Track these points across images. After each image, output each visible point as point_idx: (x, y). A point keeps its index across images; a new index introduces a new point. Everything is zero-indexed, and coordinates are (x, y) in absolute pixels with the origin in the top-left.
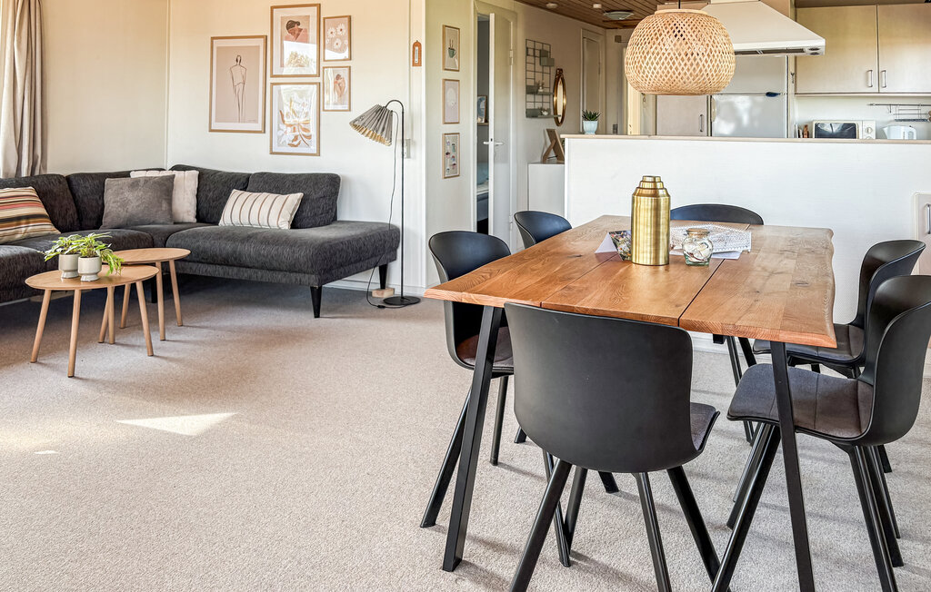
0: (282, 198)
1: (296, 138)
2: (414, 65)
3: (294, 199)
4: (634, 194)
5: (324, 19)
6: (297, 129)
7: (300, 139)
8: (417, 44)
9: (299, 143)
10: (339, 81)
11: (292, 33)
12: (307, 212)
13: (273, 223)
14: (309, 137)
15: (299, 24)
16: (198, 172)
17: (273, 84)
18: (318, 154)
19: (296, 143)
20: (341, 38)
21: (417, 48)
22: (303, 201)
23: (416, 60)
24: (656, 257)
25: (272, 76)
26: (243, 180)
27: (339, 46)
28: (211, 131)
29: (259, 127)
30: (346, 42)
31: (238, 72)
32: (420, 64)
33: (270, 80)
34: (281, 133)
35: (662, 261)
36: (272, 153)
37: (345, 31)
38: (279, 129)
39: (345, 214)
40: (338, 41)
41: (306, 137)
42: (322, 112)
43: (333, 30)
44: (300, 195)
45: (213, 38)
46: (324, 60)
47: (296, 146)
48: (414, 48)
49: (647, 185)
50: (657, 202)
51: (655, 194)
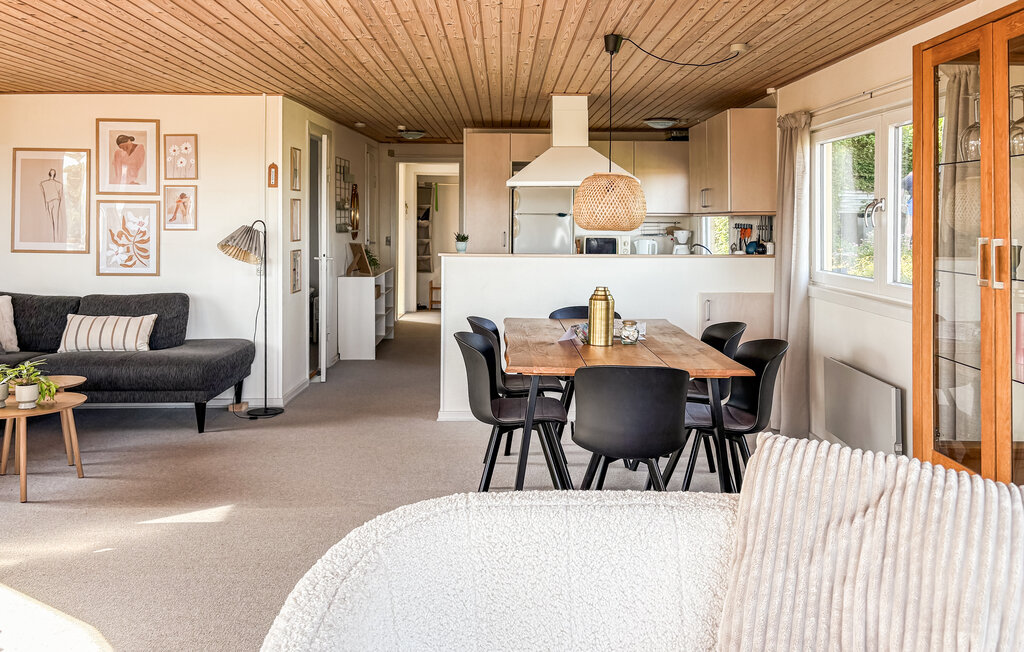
0: (136, 321)
1: (130, 259)
2: (270, 185)
3: (149, 320)
4: (591, 299)
5: (165, 136)
6: (131, 249)
7: (135, 259)
8: (273, 166)
9: (135, 263)
10: (184, 200)
11: (126, 148)
12: (162, 333)
13: (131, 346)
14: (148, 257)
15: (133, 139)
16: (10, 298)
17: (99, 202)
18: (158, 274)
19: (129, 263)
20: (185, 156)
21: (273, 170)
22: (157, 322)
23: (273, 181)
24: (607, 341)
25: (99, 193)
26: (74, 304)
27: (184, 164)
28: (14, 251)
29: (82, 247)
30: (193, 161)
31: (50, 186)
32: (276, 185)
33: (95, 197)
34: (110, 253)
35: (610, 343)
36: (99, 274)
37: (191, 150)
38: (109, 249)
39: (191, 334)
40: (182, 159)
41: (141, 256)
42: (162, 231)
43: (176, 148)
44: (154, 316)
45: (15, 150)
46: (166, 179)
47: (131, 266)
48: (270, 171)
49: (600, 293)
50: (608, 304)
51: (606, 299)
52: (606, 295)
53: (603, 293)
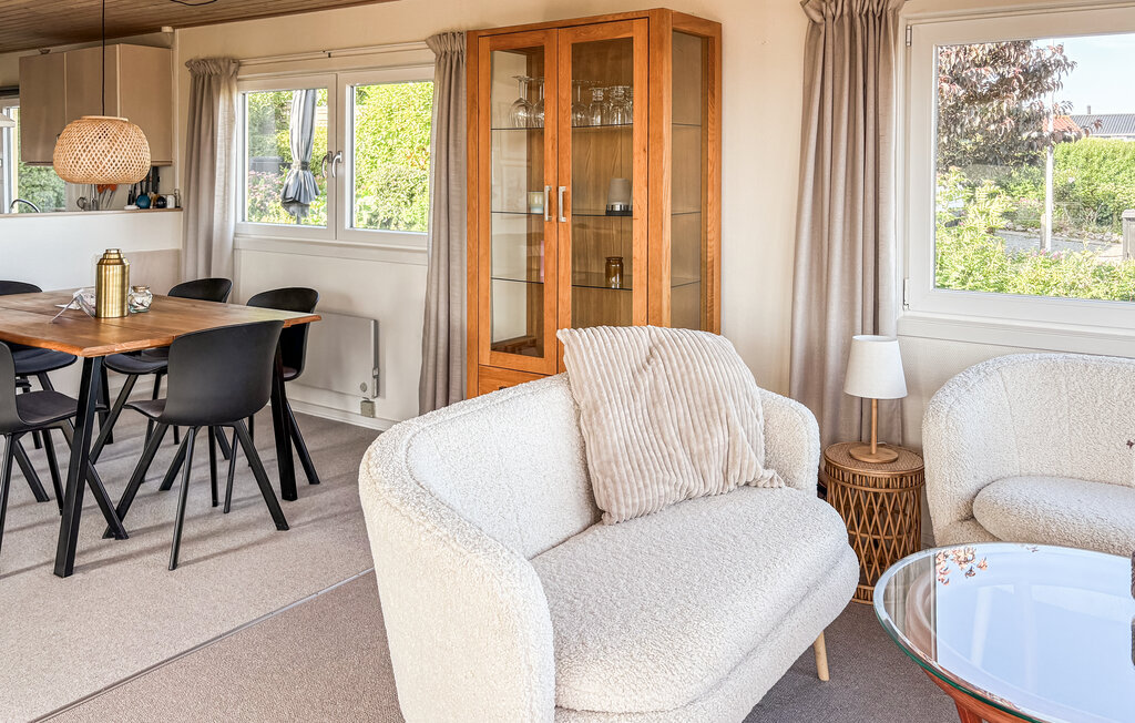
4: (100, 263)
24: (123, 311)
49: (112, 257)
50: (124, 268)
51: (121, 263)
52: (120, 258)
53: (117, 256)
